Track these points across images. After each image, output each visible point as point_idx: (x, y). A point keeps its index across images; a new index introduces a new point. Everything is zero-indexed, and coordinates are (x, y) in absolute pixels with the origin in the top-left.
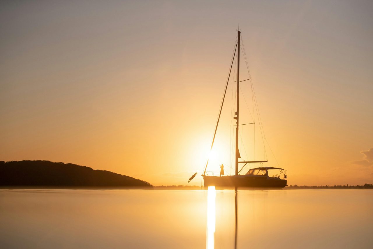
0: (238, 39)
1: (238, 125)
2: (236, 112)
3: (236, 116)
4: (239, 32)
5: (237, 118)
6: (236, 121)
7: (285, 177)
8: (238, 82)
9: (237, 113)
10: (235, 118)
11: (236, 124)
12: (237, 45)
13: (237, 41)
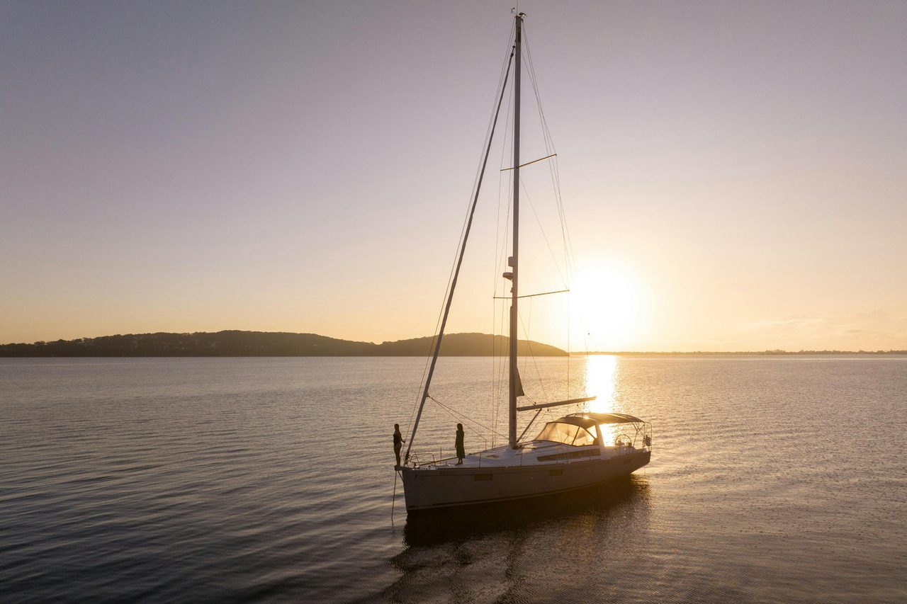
0: (514, 38)
1: (515, 298)
2: (510, 258)
3: (510, 270)
4: (519, 20)
5: (512, 277)
6: (509, 283)
7: (647, 441)
8: (517, 167)
9: (513, 261)
10: (507, 276)
11: (511, 295)
12: (512, 55)
13: (514, 43)
